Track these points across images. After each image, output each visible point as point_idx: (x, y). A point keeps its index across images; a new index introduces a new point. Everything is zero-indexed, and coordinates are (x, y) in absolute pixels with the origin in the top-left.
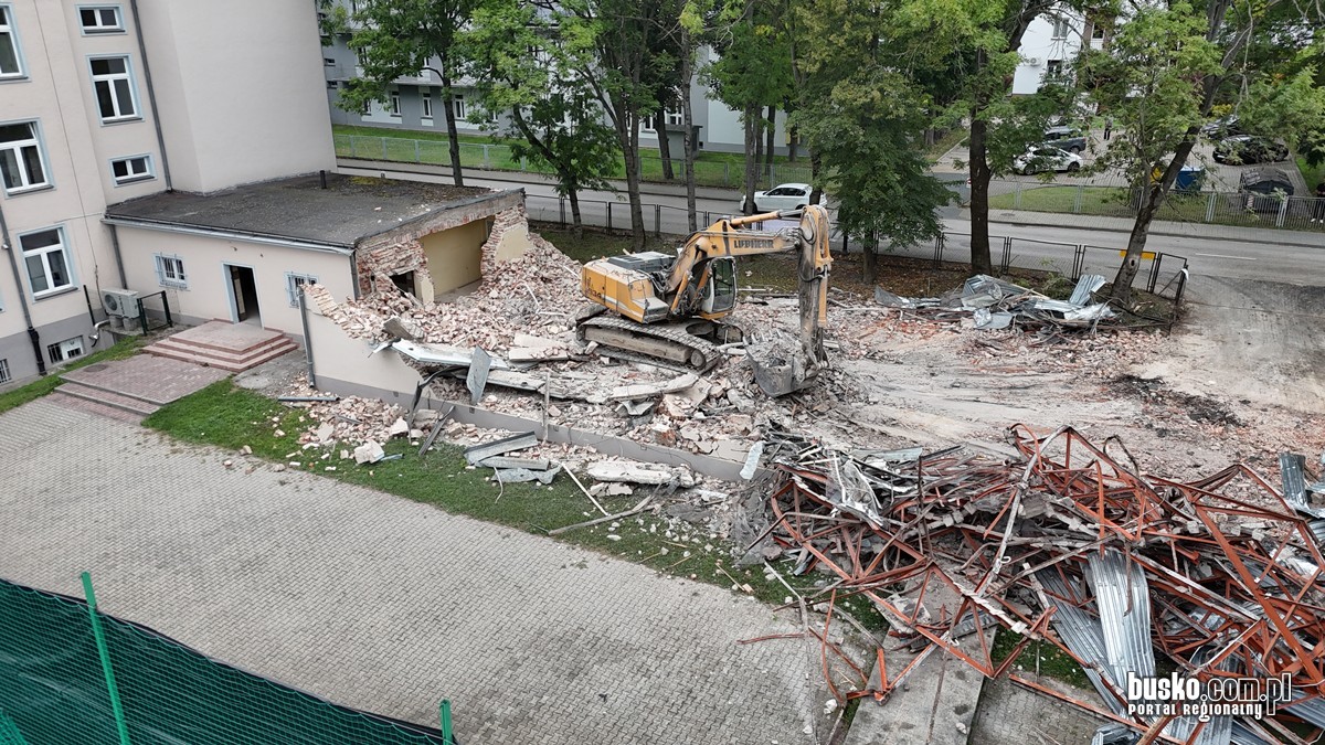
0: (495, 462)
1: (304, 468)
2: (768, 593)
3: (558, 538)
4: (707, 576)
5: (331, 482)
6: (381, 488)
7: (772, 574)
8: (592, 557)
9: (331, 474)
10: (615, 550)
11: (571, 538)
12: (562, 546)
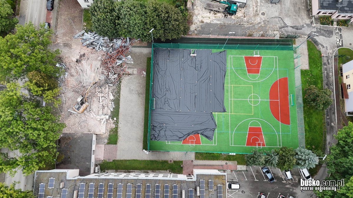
0: (112, 108)
1: (118, 124)
2: (121, 82)
3: (120, 98)
4: (120, 86)
5: (119, 120)
6: (119, 115)
7: (119, 82)
8: (121, 95)
9: (118, 120)
10: (120, 94)
11: (119, 97)
12: (121, 97)
